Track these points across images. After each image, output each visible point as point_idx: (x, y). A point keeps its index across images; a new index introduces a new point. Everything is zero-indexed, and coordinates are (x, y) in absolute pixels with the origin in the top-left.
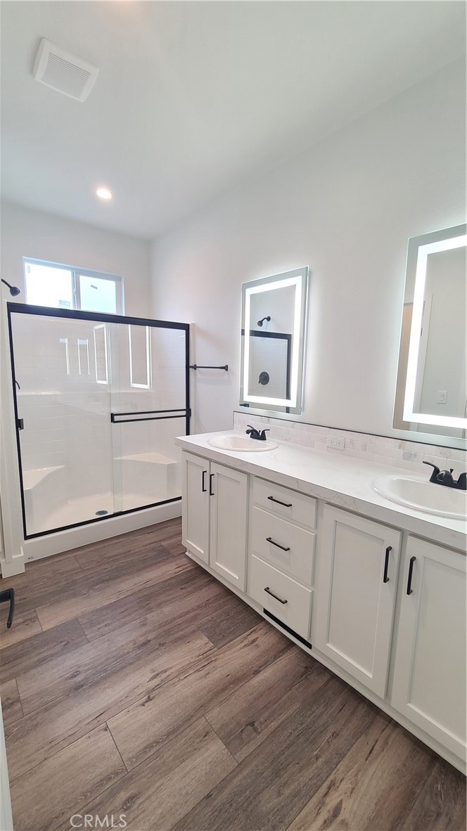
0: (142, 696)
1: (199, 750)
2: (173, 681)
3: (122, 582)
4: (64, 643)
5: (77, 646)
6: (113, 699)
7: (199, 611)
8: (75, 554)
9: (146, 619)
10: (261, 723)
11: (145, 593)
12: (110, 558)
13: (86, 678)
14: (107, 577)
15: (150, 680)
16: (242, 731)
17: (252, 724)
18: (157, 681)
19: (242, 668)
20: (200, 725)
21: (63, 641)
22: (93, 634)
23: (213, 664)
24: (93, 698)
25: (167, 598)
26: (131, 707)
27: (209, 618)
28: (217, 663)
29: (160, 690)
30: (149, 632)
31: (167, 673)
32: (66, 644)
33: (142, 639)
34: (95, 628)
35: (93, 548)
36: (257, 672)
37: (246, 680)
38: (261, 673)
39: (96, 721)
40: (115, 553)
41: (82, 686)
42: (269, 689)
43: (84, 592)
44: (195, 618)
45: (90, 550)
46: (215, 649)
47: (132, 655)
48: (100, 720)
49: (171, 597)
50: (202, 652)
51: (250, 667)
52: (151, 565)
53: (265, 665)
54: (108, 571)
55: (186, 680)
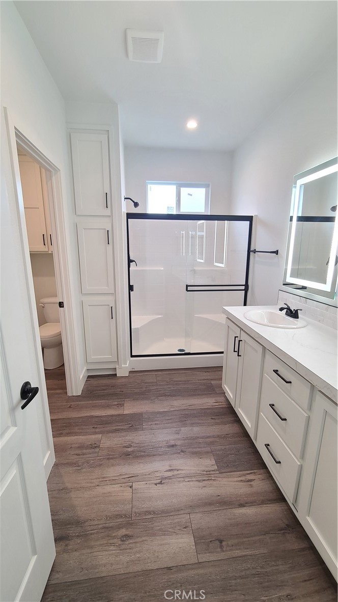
0: (158, 478)
1: (177, 535)
2: (180, 479)
3: (175, 400)
4: (130, 425)
5: (136, 430)
6: (142, 471)
7: (217, 440)
8: (156, 373)
9: (180, 430)
10: (228, 546)
11: (187, 413)
12: (175, 381)
13: (133, 452)
14: (168, 394)
15: (166, 471)
16: (211, 541)
17: (221, 541)
18: (170, 474)
19: (231, 496)
20: (184, 518)
21: (130, 424)
22: (147, 426)
23: (211, 482)
24: (132, 465)
25: (199, 421)
26: (149, 482)
27: (223, 447)
28: (214, 482)
29: (170, 480)
30: (179, 439)
31: (179, 472)
32: (131, 426)
33: (172, 443)
34: (149, 423)
35: (168, 373)
36: (242, 505)
37: (230, 507)
38: (245, 508)
39: (128, 479)
40: (179, 379)
41: (129, 455)
42: (246, 524)
43: (152, 398)
44: (212, 443)
45: (166, 373)
46: (218, 472)
47: (163, 449)
48: (129, 480)
49: (202, 421)
50: (207, 469)
51: (238, 499)
52: (199, 395)
53: (251, 504)
54: (170, 390)
55: (188, 483)
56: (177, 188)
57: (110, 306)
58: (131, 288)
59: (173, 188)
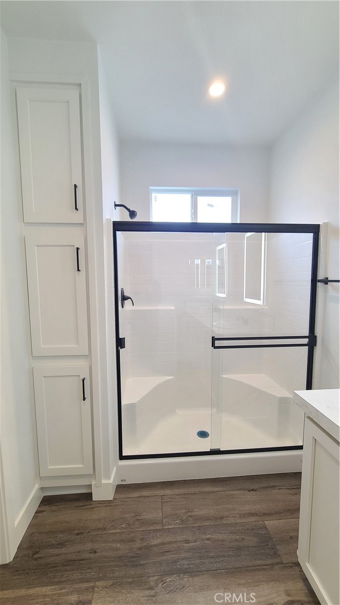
45: (179, 492)
56: (192, 197)
57: (82, 378)
58: (120, 343)
59: (187, 198)
